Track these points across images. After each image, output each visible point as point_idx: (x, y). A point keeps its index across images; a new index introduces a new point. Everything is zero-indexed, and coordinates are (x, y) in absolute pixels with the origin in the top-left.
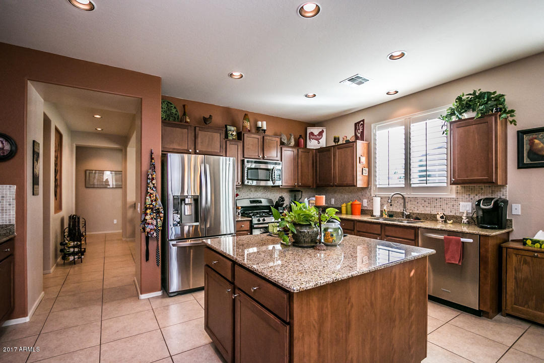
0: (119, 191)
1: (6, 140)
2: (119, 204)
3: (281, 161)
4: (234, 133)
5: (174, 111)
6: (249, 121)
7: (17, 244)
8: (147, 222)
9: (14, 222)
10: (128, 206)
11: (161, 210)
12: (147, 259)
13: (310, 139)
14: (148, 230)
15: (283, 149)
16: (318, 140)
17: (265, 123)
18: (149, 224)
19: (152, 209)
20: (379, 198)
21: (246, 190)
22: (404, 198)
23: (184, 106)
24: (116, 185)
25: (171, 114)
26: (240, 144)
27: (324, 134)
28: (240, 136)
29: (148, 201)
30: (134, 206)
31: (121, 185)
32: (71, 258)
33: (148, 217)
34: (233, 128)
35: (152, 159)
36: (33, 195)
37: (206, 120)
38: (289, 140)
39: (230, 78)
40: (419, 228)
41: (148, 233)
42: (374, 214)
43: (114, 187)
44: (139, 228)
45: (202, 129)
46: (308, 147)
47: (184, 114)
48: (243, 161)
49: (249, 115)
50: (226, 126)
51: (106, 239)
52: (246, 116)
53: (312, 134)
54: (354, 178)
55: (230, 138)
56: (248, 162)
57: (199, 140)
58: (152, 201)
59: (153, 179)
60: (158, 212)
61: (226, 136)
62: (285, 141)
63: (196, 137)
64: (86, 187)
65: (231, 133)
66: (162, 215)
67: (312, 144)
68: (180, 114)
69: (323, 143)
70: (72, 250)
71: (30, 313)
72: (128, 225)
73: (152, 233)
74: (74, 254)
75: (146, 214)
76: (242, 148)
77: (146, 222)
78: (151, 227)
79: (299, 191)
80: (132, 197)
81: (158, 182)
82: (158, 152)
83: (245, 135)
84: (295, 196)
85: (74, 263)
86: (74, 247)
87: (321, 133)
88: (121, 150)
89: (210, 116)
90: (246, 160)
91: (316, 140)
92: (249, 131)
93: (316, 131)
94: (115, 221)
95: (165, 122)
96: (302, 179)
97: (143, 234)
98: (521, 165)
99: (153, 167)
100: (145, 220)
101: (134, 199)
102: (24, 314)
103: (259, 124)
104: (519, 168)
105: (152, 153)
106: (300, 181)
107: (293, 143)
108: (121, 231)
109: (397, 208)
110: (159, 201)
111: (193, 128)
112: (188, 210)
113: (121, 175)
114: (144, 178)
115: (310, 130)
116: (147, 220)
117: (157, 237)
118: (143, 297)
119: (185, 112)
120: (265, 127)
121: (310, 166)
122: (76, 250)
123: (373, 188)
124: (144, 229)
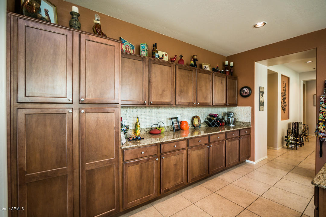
1: (248, 89)
7: (252, 131)
8: (320, 130)
9: (250, 122)
12: (321, 156)
14: (320, 136)
18: (321, 132)
29: (321, 117)
32: (290, 146)
36: (260, 110)
41: (320, 138)
64: (314, 106)
73: (323, 138)
75: (319, 125)
77: (318, 131)
78: (323, 134)
85: (292, 149)
97: (318, 139)
102: (253, 160)
116: (319, 129)
122: (293, 142)
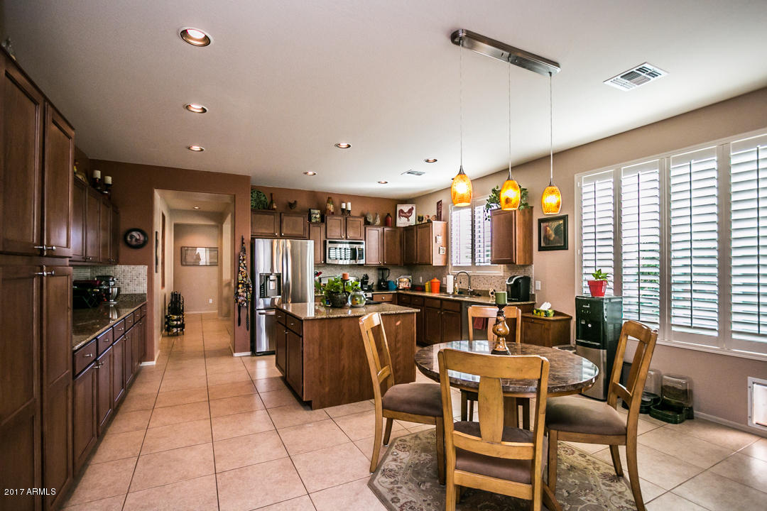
0: (215, 269)
1: (142, 234)
2: (215, 283)
3: (365, 240)
4: (318, 216)
5: (263, 198)
6: (333, 203)
7: (148, 308)
9: (146, 292)
10: (224, 284)
11: (251, 285)
12: (239, 325)
13: (399, 216)
14: (240, 300)
15: (367, 229)
16: (407, 217)
17: (349, 204)
18: (240, 296)
19: (243, 284)
20: (452, 277)
21: (329, 269)
22: (469, 277)
23: (271, 195)
24: (210, 263)
25: (261, 201)
26: (324, 226)
27: (414, 211)
28: (323, 219)
29: (240, 278)
30: (229, 284)
31: (216, 262)
32: (175, 330)
33: (240, 291)
34: (316, 211)
35: (243, 243)
36: (156, 272)
37: (291, 205)
38: (375, 219)
39: (305, 175)
40: (463, 301)
41: (240, 303)
42: (448, 291)
43: (208, 264)
44: (232, 300)
45: (288, 214)
46: (398, 225)
47: (272, 202)
48: (325, 242)
49: (333, 197)
50: (310, 209)
51: (202, 318)
52: (330, 200)
53: (402, 211)
54: (430, 257)
55: (313, 221)
56: (330, 242)
57: (284, 225)
58: (243, 278)
59: (244, 260)
60: (248, 286)
61: (310, 219)
62: (371, 221)
63: (281, 222)
64: (182, 265)
65: (314, 216)
66: (251, 289)
67: (402, 222)
68: (268, 201)
69: (412, 220)
70: (175, 323)
71: (156, 359)
72: (224, 303)
73: (243, 303)
74: (177, 326)
75: (239, 288)
76: (324, 231)
77: (238, 295)
78: (242, 298)
79: (386, 269)
80: (227, 275)
81: (247, 262)
82: (248, 238)
83: (328, 218)
84: (383, 274)
85: (177, 335)
86: (177, 320)
87: (410, 211)
88: (218, 227)
89: (295, 202)
90: (328, 241)
91: (406, 217)
92: (333, 213)
93: (406, 208)
94: (211, 301)
95: (255, 211)
96: (387, 258)
97: (236, 304)
98: (541, 249)
99: (244, 250)
100: (238, 293)
101: (229, 278)
102: (152, 359)
103: (344, 206)
104: (539, 250)
105: (243, 239)
106: (385, 259)
107: (378, 222)
108: (217, 311)
109: (465, 286)
110: (249, 278)
111: (279, 214)
112: (272, 286)
113: (216, 252)
114: (237, 260)
115: (400, 207)
117: (247, 307)
118: (236, 355)
119: (272, 200)
120: (349, 208)
121: (398, 243)
122: (179, 323)
123: (450, 267)
124: (237, 300)
